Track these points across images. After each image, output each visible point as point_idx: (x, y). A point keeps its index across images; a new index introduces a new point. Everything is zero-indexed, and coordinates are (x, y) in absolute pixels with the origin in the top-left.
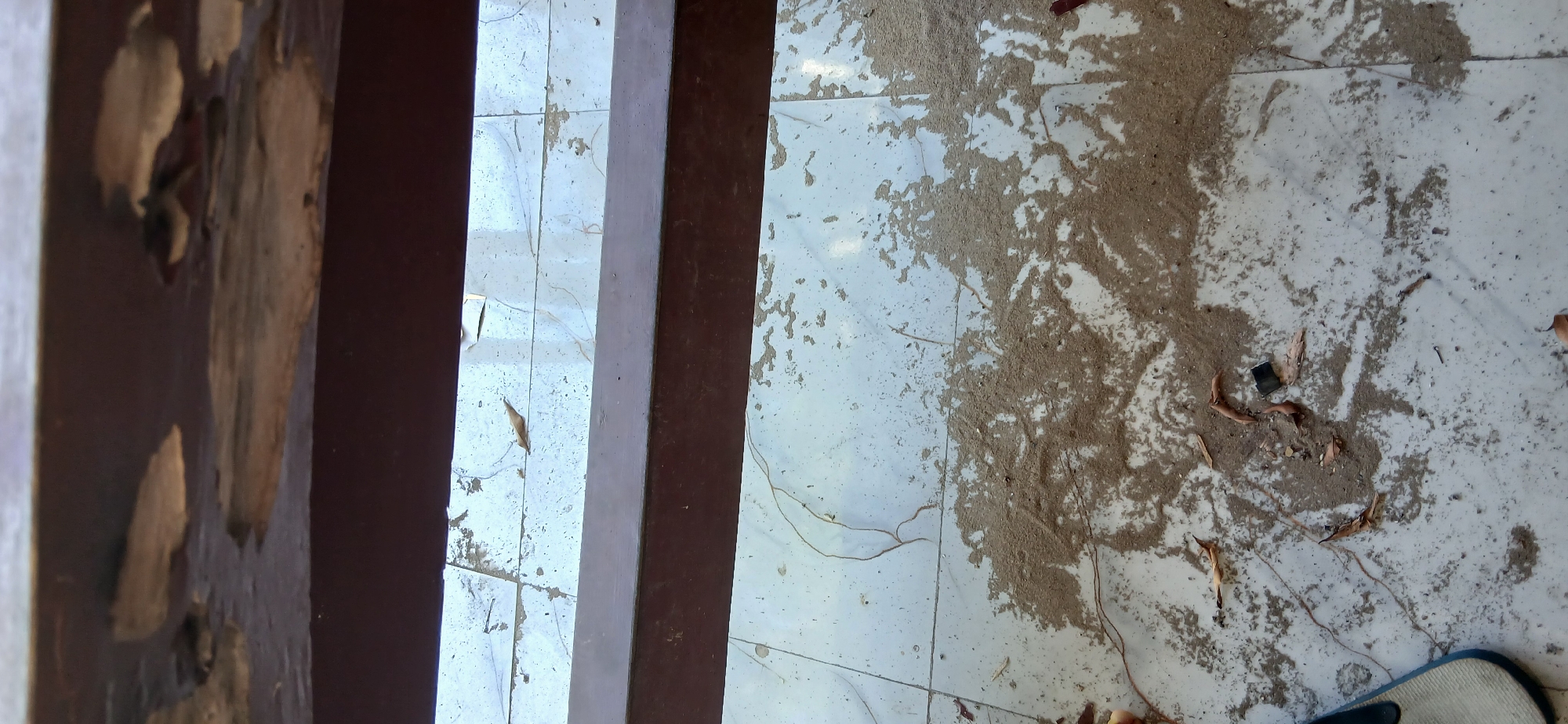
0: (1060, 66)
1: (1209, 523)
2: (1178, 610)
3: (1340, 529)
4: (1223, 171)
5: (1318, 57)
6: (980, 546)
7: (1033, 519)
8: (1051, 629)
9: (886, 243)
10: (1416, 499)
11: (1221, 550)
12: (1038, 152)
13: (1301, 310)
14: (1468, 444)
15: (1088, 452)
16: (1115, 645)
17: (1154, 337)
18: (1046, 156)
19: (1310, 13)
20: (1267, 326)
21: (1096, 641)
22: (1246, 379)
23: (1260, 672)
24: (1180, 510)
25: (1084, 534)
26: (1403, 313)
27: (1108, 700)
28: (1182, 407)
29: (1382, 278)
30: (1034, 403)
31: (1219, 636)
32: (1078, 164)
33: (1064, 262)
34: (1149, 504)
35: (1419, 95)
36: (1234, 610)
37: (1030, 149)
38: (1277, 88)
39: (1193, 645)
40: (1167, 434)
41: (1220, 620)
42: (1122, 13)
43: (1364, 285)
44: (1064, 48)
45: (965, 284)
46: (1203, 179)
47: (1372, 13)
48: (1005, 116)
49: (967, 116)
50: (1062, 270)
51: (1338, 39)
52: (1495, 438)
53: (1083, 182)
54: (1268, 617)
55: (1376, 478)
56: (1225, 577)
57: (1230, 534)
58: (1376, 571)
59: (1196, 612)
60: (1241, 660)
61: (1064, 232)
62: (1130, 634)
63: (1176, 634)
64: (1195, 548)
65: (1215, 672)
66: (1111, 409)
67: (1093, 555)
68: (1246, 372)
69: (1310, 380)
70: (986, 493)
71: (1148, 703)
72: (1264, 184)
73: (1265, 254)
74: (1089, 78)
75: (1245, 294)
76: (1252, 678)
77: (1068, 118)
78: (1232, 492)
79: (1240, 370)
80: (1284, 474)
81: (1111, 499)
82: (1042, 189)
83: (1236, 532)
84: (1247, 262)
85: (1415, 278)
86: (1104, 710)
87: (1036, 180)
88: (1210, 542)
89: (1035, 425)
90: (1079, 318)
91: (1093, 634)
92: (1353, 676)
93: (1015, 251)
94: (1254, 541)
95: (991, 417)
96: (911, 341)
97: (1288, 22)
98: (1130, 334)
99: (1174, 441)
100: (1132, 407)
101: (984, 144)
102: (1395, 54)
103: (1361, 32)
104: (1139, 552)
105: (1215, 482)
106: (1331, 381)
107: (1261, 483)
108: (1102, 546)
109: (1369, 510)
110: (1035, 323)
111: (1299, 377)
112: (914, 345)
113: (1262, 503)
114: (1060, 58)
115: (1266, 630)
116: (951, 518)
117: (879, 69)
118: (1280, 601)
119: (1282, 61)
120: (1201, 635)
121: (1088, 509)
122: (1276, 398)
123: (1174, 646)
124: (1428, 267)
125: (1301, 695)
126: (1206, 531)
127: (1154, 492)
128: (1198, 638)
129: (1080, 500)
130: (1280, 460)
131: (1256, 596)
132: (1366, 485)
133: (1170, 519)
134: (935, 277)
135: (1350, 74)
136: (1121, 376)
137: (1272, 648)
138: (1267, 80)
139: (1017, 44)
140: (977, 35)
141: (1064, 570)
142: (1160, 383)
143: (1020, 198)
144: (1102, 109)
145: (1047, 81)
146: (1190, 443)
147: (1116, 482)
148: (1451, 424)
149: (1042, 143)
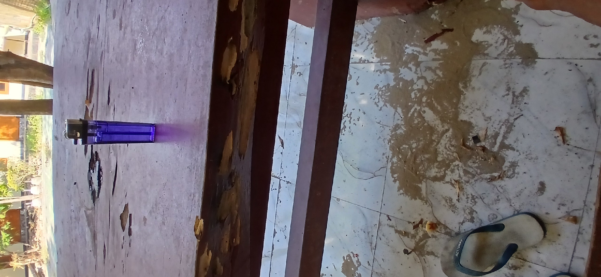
0: (426, 56)
1: (458, 176)
2: (448, 197)
3: (493, 179)
4: (468, 85)
5: (496, 56)
6: (396, 178)
7: (411, 172)
8: (413, 200)
9: (377, 100)
10: (514, 172)
11: (460, 183)
12: (419, 78)
13: (487, 122)
14: (529, 159)
15: (427, 156)
16: (429, 204)
17: (446, 127)
18: (421, 80)
19: (495, 45)
20: (477, 126)
21: (425, 203)
22: (470, 139)
23: (468, 214)
24: (450, 172)
25: (424, 177)
26: (514, 124)
27: (427, 218)
28: (452, 146)
29: (510, 115)
30: (413, 143)
31: (458, 205)
32: (429, 82)
33: (424, 107)
34: (442, 170)
35: (523, 67)
36: (462, 198)
37: (417, 78)
38: (484, 64)
39: (450, 206)
40: (448, 152)
41: (458, 200)
42: (443, 43)
43: (505, 117)
44: (427, 52)
45: (397, 112)
46: (463, 87)
47: (512, 45)
48: (410, 69)
49: (400, 68)
50: (423, 109)
51: (502, 52)
52: (537, 158)
53: (430, 87)
54: (471, 200)
55: (503, 167)
56: (460, 190)
57: (463, 179)
58: (501, 191)
59: (452, 198)
60: (463, 211)
61: (424, 99)
62: (434, 203)
63: (446, 203)
64: (453, 182)
65: (456, 214)
66: (434, 145)
67: (426, 182)
68: (470, 138)
69: (488, 141)
70: (399, 165)
71: (437, 219)
72: (479, 89)
73: (478, 107)
74: (434, 60)
75: (472, 117)
76: (465, 215)
77: (427, 70)
78: (464, 168)
79: (469, 137)
80: (479, 164)
81: (432, 168)
82: (419, 88)
83: (465, 178)
84: (473, 109)
85: (518, 115)
86: (426, 221)
87: (418, 86)
88: (457, 181)
89: (413, 148)
90: (427, 122)
91: (424, 202)
92: (493, 217)
93: (411, 104)
94: (469, 181)
95: (402, 146)
96: (381, 125)
97: (488, 47)
98: (440, 126)
99: (450, 154)
100: (439, 145)
101: (404, 76)
102: (517, 56)
103: (508, 50)
104: (438, 182)
105: (460, 165)
106: (494, 141)
107: (473, 166)
108: (428, 180)
109: (501, 174)
110: (415, 122)
111: (485, 140)
112: (382, 127)
113: (472, 171)
114: (426, 54)
115: (470, 204)
116: (389, 171)
117: (377, 56)
118: (475, 197)
119: (486, 57)
120: (453, 204)
121: (425, 171)
122: (478, 145)
123: (445, 206)
124: (522, 113)
125: (478, 220)
126: (456, 178)
127: (444, 167)
128: (452, 204)
129: (424, 168)
130: (478, 161)
131: (469, 195)
132: (501, 168)
133: (447, 174)
134: (390, 110)
135: (504, 61)
136: (437, 137)
137: (472, 208)
138: (482, 62)
139: (414, 50)
140: (404, 48)
141: (418, 186)
142: (447, 139)
143: (413, 90)
144: (436, 68)
145: (422, 60)
146: (454, 155)
147: (434, 164)
148: (525, 154)
149: (420, 76)
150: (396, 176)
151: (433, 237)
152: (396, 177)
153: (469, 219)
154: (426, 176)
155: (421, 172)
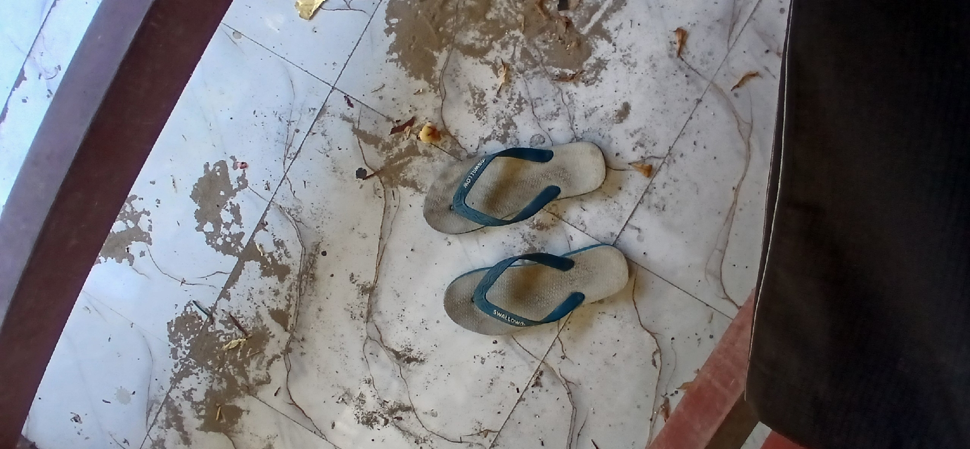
1: (509, 56)
2: (478, 89)
3: (562, 78)
7: (428, 23)
8: (413, 78)
10: (596, 77)
11: (510, 70)
16: (441, 96)
21: (434, 90)
23: (501, 127)
24: (499, 46)
25: (450, 40)
31: (490, 107)
34: (487, 38)
36: (503, 97)
39: (477, 106)
40: (510, 10)
41: (494, 99)
54: (515, 105)
55: (585, 63)
56: (506, 81)
57: (516, 63)
58: (567, 101)
59: (485, 93)
60: (495, 119)
62: (451, 93)
63: (472, 99)
64: (499, 64)
65: (481, 121)
67: (450, 51)
69: (579, 12)
71: (445, 125)
76: (496, 128)
78: (526, 47)
80: (550, 47)
81: (471, 28)
83: (519, 64)
86: (423, 122)
88: (507, 65)
91: (433, 87)
92: (538, 140)
94: (525, 71)
99: (511, 14)
104: (472, 57)
105: (520, 40)
106: (587, 16)
107: (539, 47)
108: (455, 48)
109: (576, 74)
113: (535, 56)
115: (512, 110)
118: (523, 100)
120: (483, 103)
121: (457, 29)
122: (563, 13)
123: (469, 104)
125: (513, 141)
126: (507, 58)
127: (491, 33)
128: (481, 104)
129: (456, 23)
130: (552, 40)
131: (515, 94)
132: (580, 64)
133: (493, 48)
137: (510, 118)
141: (432, 53)
146: (518, 18)
150: (394, 21)
151: (425, 156)
152: (393, 24)
153: (500, 135)
154: (454, 39)
155: (447, 30)
